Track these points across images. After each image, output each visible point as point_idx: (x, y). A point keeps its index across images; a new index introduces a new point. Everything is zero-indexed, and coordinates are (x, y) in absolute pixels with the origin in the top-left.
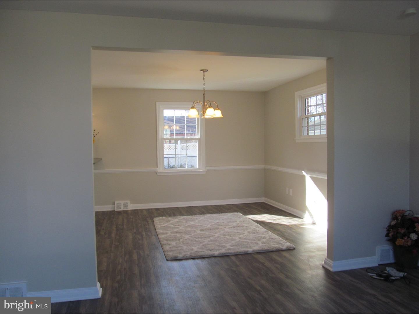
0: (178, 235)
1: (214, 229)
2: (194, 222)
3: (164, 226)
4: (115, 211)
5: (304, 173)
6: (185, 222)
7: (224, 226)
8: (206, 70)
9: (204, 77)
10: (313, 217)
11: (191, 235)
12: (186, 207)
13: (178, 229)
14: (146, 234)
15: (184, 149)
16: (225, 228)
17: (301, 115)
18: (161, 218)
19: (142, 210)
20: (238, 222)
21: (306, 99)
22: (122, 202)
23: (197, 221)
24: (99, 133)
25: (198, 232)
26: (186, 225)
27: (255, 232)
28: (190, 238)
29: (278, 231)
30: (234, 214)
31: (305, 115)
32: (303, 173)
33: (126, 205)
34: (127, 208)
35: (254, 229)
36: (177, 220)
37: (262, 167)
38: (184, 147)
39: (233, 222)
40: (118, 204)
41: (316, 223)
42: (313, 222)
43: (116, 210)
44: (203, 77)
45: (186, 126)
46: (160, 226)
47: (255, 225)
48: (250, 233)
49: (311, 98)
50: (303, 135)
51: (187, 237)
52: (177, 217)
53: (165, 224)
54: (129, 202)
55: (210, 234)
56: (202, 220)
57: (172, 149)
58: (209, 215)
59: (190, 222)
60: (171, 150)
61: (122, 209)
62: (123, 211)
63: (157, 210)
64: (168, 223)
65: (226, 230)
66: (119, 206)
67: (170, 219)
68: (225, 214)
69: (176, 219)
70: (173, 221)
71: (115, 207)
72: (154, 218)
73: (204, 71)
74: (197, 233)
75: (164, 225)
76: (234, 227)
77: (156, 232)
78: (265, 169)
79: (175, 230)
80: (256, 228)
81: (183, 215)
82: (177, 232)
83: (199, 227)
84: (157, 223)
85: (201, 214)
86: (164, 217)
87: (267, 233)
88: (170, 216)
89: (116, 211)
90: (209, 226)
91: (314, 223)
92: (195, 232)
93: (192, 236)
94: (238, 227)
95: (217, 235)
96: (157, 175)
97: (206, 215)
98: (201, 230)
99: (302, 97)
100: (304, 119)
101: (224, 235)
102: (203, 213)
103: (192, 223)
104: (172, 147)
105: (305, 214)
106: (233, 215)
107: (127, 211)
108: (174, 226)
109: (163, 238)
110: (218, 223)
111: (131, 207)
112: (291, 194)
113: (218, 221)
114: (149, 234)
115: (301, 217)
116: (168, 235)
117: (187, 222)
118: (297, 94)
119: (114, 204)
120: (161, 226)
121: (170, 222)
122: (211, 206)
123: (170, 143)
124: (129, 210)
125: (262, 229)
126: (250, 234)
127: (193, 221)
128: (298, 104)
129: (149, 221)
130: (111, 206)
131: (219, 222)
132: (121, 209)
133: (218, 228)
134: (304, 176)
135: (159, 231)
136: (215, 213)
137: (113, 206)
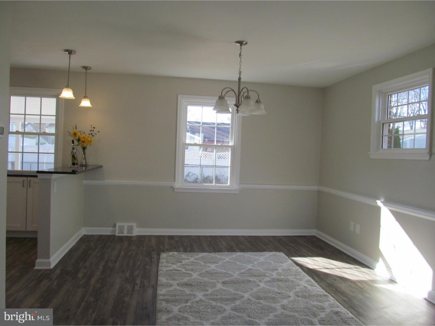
0: (187, 291)
1: (243, 282)
2: (216, 265)
3: (172, 270)
4: (115, 235)
5: (379, 203)
6: (203, 264)
7: (259, 278)
8: (245, 42)
9: (241, 52)
10: (392, 270)
11: (206, 293)
12: (211, 237)
13: (189, 278)
14: (141, 282)
15: (220, 159)
16: (261, 281)
17: (380, 120)
18: (171, 253)
19: (150, 237)
20: (280, 271)
21: (388, 96)
22: (126, 225)
23: (220, 263)
24: (99, 132)
25: (219, 286)
26: (204, 271)
27: (307, 295)
28: (203, 298)
29: (343, 293)
30: (275, 255)
31: (386, 119)
32: (377, 203)
33: (130, 229)
34: (131, 233)
35: (305, 287)
36: (192, 259)
37: (315, 188)
38: (220, 156)
39: (273, 270)
40: (119, 226)
41: (397, 281)
42: (391, 277)
43: (117, 234)
44: (239, 53)
45: (216, 128)
46: (165, 269)
47: (306, 280)
48: (298, 296)
49: (398, 93)
50: (382, 148)
51: (200, 295)
52: (194, 253)
53: (175, 266)
54: (134, 225)
55: (236, 292)
56: (228, 262)
57: (210, 157)
58: (239, 254)
59: (210, 265)
60: (206, 158)
61: (125, 234)
62: (127, 237)
63: (171, 237)
64: (179, 264)
65: (262, 285)
66: (121, 229)
67: (183, 256)
68: (261, 253)
69: (191, 257)
70: (187, 261)
71: (115, 230)
72: (162, 253)
73: (241, 43)
74: (217, 289)
75: (171, 268)
76: (274, 280)
77: (157, 280)
78: (319, 192)
79: (185, 280)
80: (307, 286)
81: (203, 251)
82: (187, 285)
83: (222, 275)
84: (163, 263)
85: (228, 251)
86: (175, 253)
87: (325, 298)
88: (185, 251)
89: (118, 236)
90: (236, 275)
91: (392, 281)
92: (214, 286)
93: (207, 295)
94: (280, 280)
95: (246, 296)
96: (174, 191)
97: (235, 253)
98: (224, 283)
99: (382, 93)
100: (384, 124)
101: (259, 298)
102: (231, 250)
103: (213, 266)
104: (207, 156)
105: (377, 264)
106: (272, 255)
107: (131, 237)
108: (186, 270)
109: (164, 295)
110: (250, 269)
111: (137, 232)
112: (358, 231)
113: (250, 266)
114: (146, 283)
115: (371, 267)
116: (172, 288)
117: (206, 264)
118: (376, 88)
119: (115, 226)
120: (168, 269)
121: (181, 262)
122: (244, 237)
123: (206, 151)
124: (134, 236)
125: (317, 289)
126: (300, 299)
127: (214, 263)
128: (377, 103)
129: (154, 258)
130: (111, 229)
131: (252, 268)
132: (123, 233)
133: (250, 281)
134: (379, 209)
135: (162, 279)
136: (248, 251)
137: (114, 228)
